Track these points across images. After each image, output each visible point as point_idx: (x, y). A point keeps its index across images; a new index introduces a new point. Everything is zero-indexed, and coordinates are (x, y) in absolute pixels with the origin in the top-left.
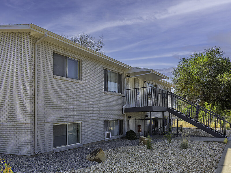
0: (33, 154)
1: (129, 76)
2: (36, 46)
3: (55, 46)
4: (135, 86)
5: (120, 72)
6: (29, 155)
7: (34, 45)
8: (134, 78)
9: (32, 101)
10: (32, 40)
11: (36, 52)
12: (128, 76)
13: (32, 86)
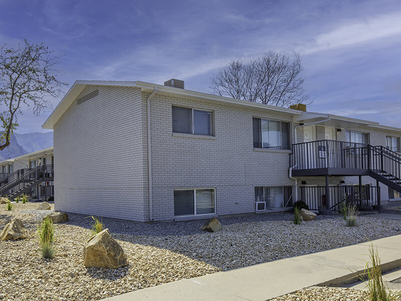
0: (148, 221)
1: (303, 124)
2: (149, 102)
3: (174, 99)
4: (316, 137)
5: (286, 120)
6: (143, 221)
7: (146, 101)
8: (316, 126)
9: (145, 163)
10: (143, 96)
11: (149, 109)
12: (301, 124)
13: (144, 147)
